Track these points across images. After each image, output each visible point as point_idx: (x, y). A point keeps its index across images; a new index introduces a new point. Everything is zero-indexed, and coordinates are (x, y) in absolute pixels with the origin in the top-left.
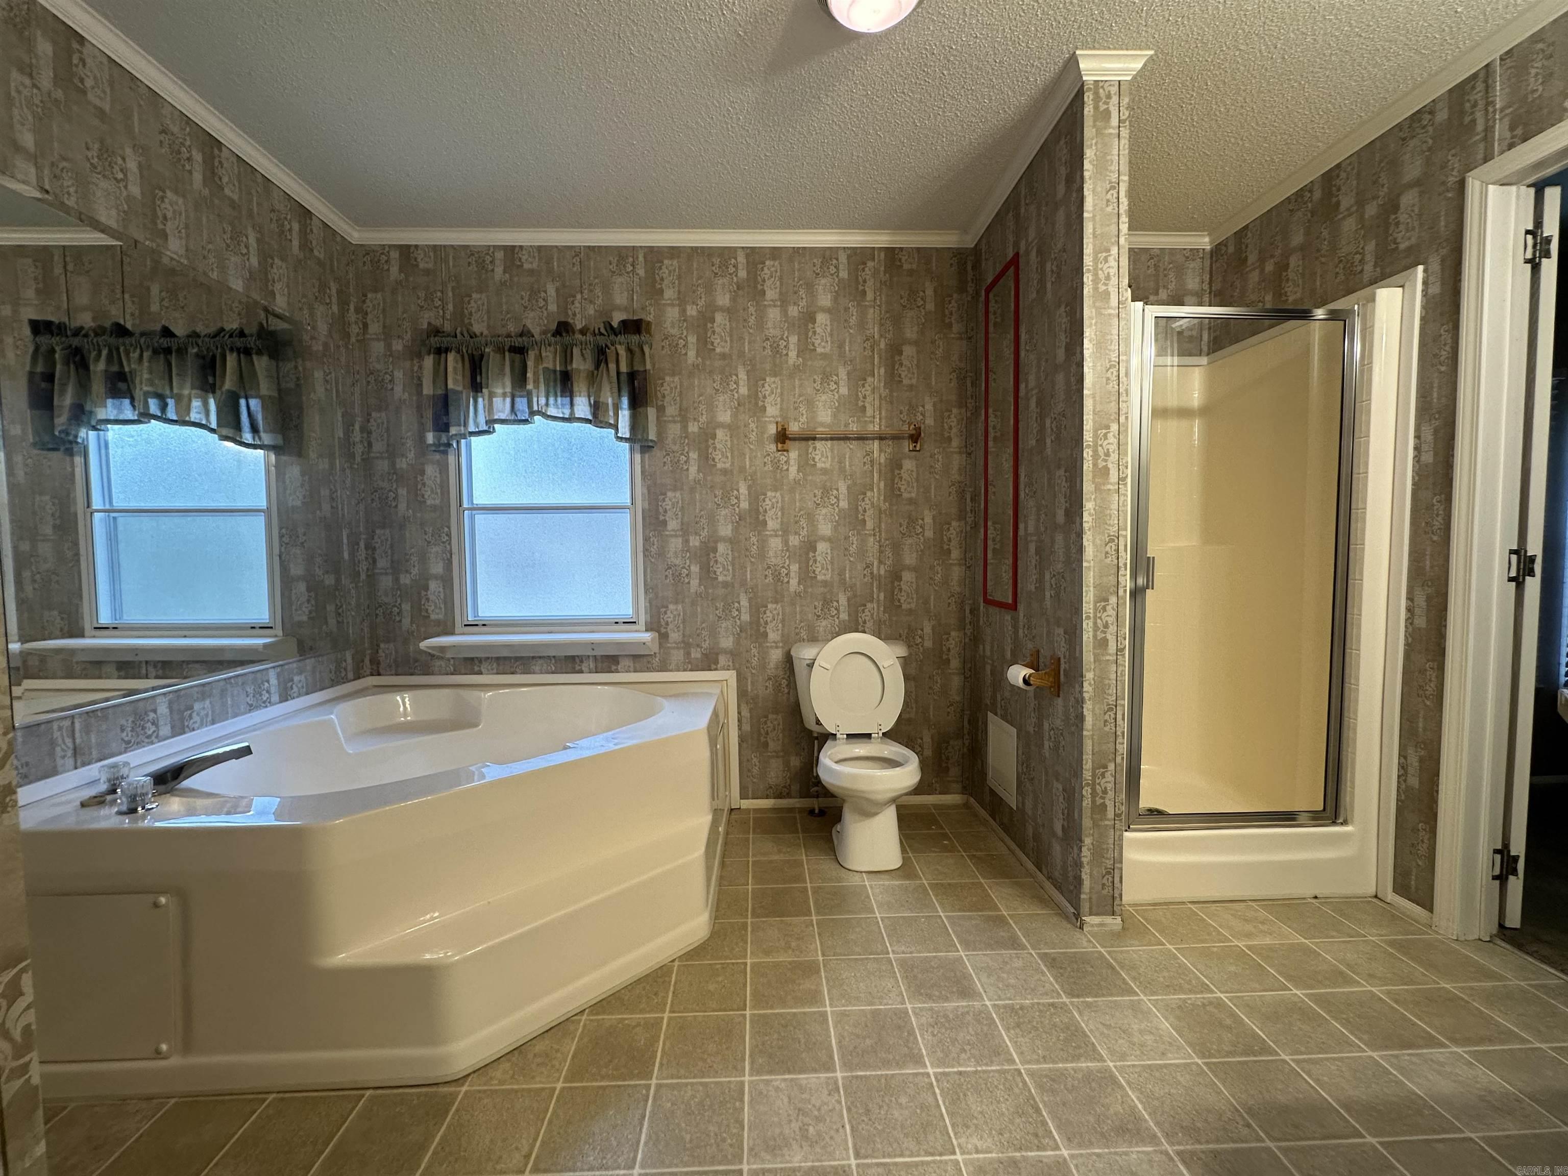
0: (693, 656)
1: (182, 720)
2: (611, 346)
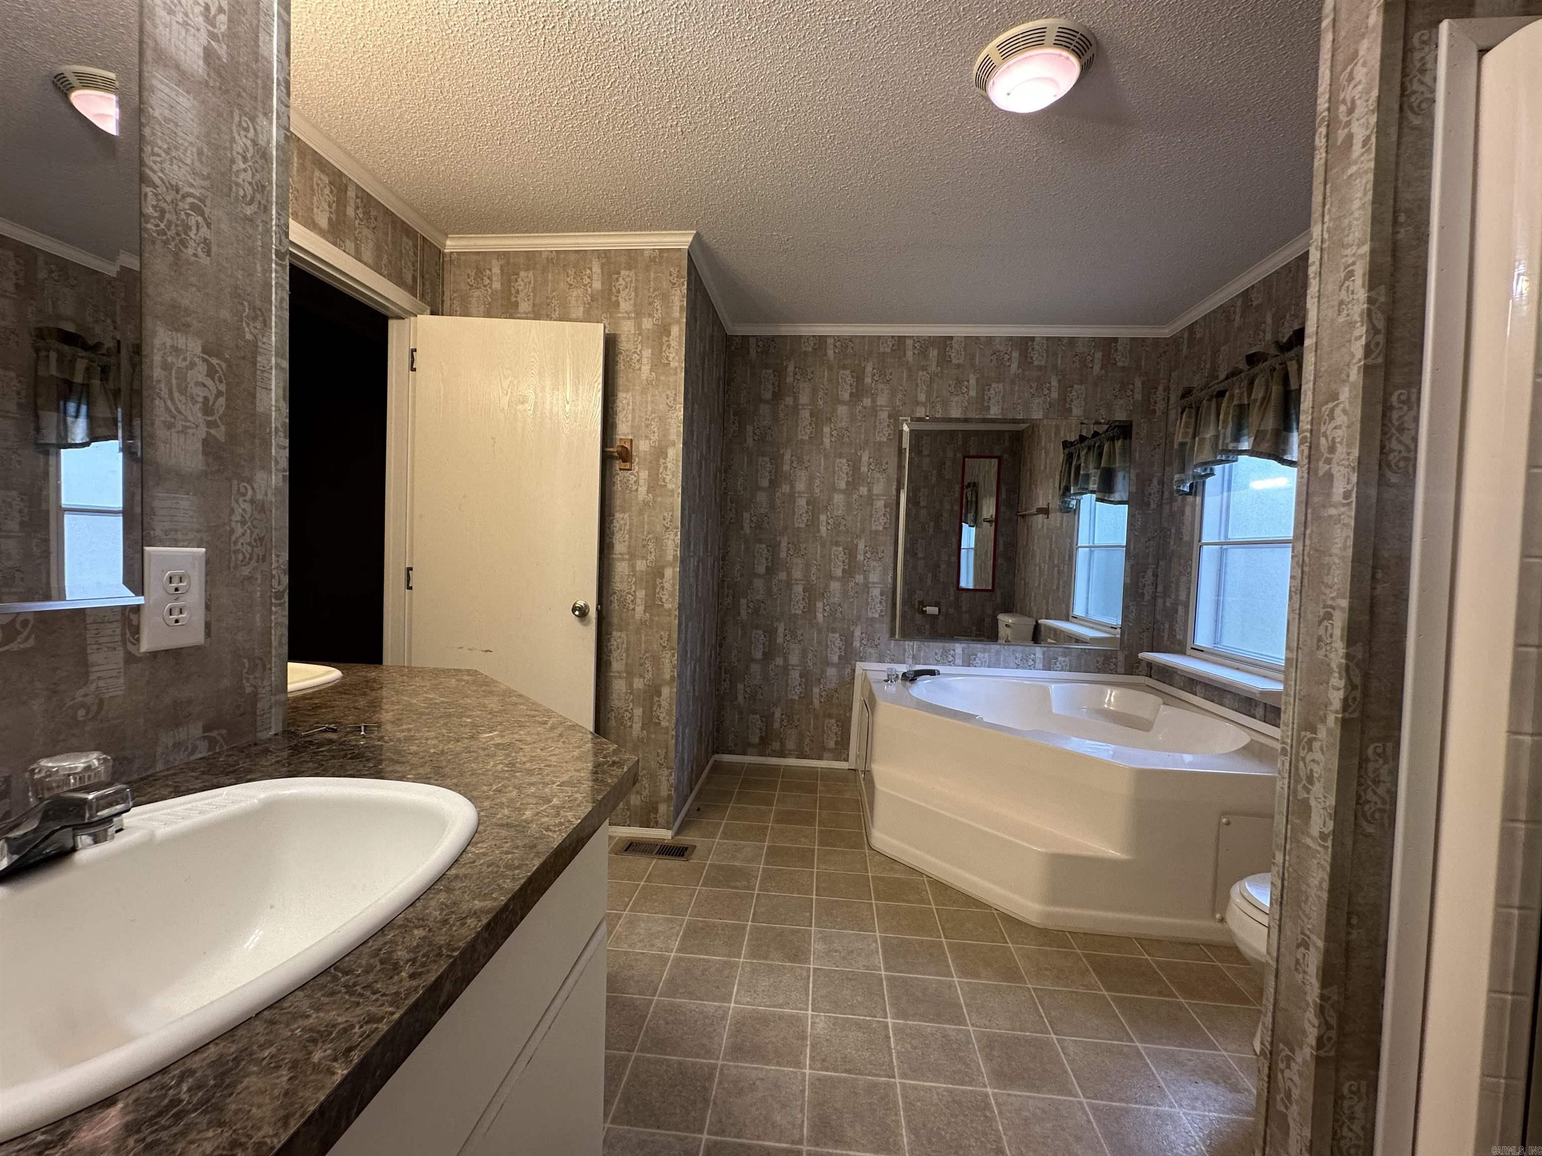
1: (970, 660)
2: (1278, 367)
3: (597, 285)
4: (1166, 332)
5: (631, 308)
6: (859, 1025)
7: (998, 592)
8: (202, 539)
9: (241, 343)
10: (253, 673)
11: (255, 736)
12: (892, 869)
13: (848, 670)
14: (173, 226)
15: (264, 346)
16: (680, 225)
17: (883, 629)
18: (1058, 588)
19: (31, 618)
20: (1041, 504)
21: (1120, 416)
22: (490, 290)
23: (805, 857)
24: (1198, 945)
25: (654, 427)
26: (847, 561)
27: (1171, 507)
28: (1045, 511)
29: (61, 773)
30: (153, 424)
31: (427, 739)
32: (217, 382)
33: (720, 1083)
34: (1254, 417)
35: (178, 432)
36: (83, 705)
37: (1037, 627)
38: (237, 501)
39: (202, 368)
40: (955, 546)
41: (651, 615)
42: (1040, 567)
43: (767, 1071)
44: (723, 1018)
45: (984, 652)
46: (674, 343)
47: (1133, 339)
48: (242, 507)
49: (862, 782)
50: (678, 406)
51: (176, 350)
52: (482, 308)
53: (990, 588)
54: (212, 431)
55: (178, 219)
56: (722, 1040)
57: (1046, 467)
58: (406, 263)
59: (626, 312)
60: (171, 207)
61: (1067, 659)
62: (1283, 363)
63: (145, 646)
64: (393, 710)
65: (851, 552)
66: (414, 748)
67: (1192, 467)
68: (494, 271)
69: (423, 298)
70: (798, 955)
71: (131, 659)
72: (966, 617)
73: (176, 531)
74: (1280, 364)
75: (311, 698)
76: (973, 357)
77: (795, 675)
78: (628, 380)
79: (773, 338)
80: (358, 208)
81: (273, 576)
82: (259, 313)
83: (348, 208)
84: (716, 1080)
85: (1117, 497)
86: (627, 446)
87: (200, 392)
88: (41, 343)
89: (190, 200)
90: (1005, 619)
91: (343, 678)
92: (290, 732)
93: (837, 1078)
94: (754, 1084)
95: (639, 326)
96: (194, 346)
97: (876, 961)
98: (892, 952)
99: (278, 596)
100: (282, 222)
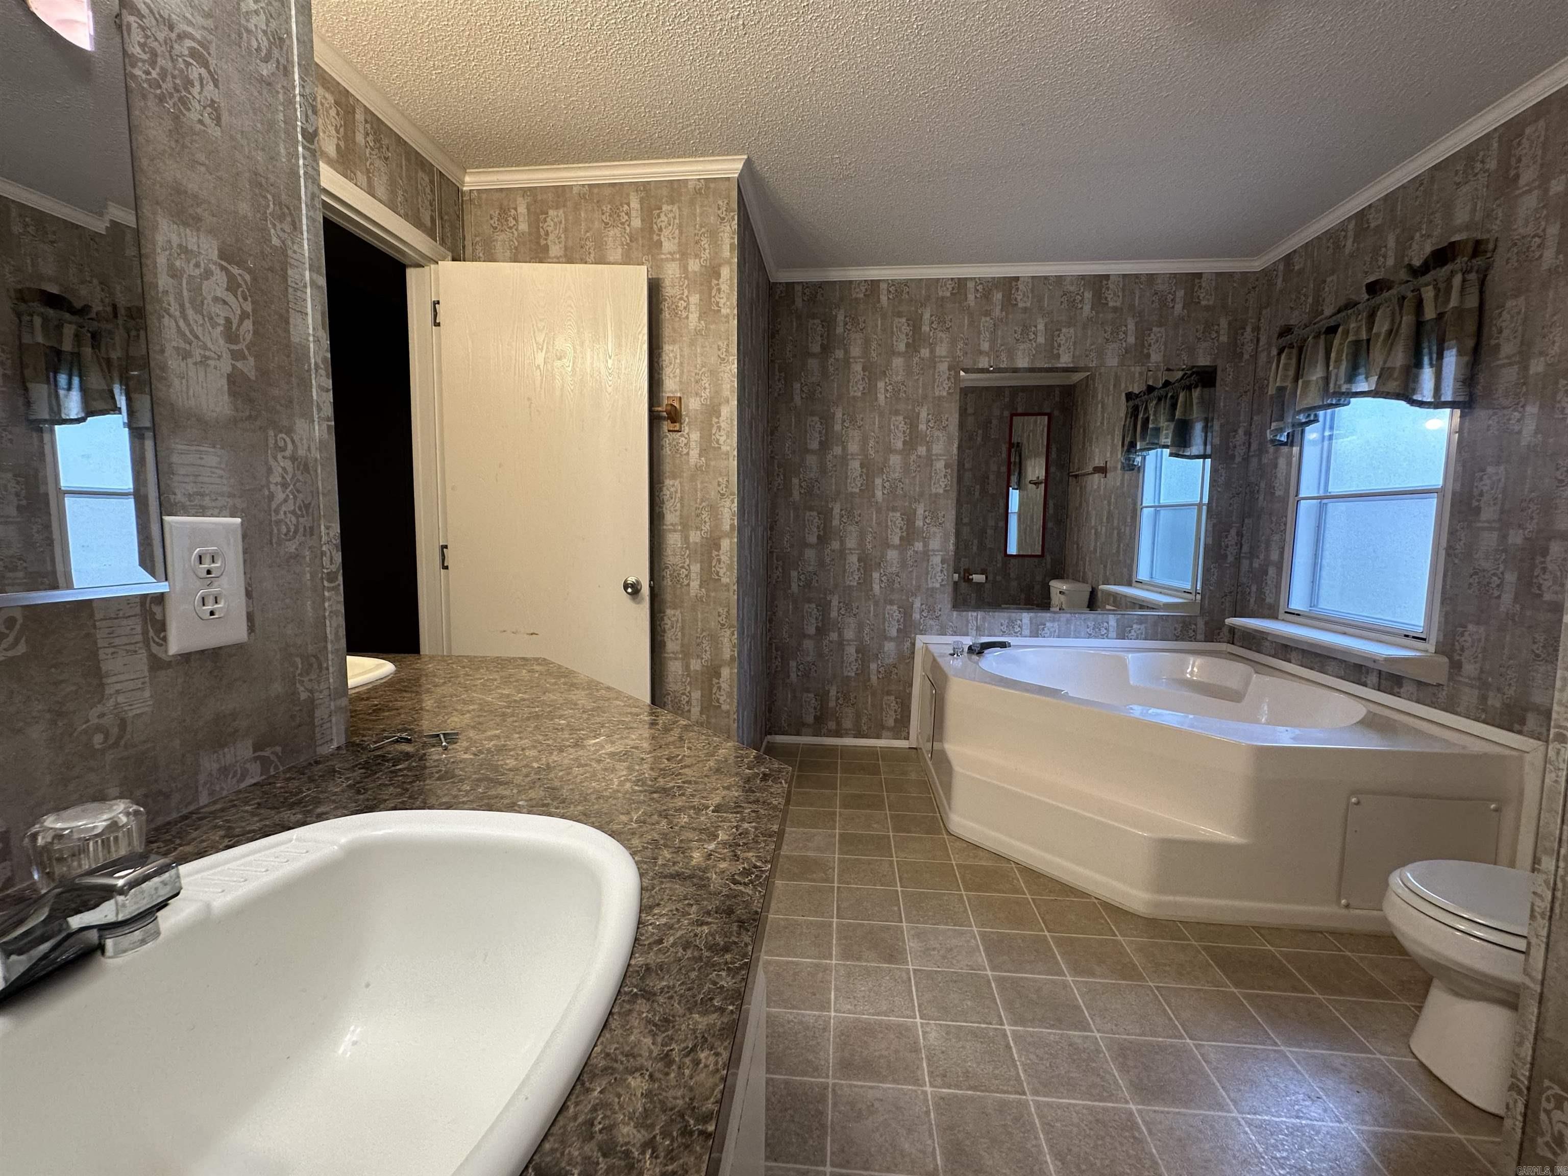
0: (1490, 702)
1: (1038, 630)
2: (1410, 295)
3: (637, 223)
4: (1256, 265)
5: (675, 248)
6: (974, 1033)
7: (1048, 558)
8: (234, 506)
9: (268, 250)
10: (308, 674)
11: (315, 752)
12: (975, 857)
13: (908, 644)
14: (169, 78)
15: (294, 256)
16: (726, 149)
17: (945, 601)
18: (1118, 552)
19: (18, 615)
20: (1098, 462)
21: (1203, 361)
22: (516, 233)
23: (881, 845)
24: (1321, 932)
25: (705, 382)
26: (905, 527)
27: (1260, 460)
28: (1102, 470)
29: (76, 836)
30: (162, 351)
31: (523, 749)
32: (241, 299)
33: (835, 1105)
34: (1377, 355)
35: (195, 364)
36: (99, 729)
37: (1093, 593)
38: (275, 458)
39: (220, 278)
40: (1002, 511)
41: (708, 590)
42: (1096, 530)
43: (885, 1090)
44: (825, 1029)
45: (1053, 621)
46: (724, 287)
47: (1219, 274)
48: (281, 465)
49: (930, 763)
50: (731, 358)
51: (184, 250)
52: (508, 254)
53: (1039, 553)
54: (239, 365)
55: (175, 68)
56: (829, 1055)
57: (1102, 423)
58: (423, 202)
59: (670, 253)
60: (163, 49)
61: (1143, 627)
62: (1417, 290)
63: (174, 647)
64: (469, 712)
65: (909, 519)
66: (511, 763)
67: (1291, 412)
68: (519, 210)
69: (443, 242)
70: (893, 954)
71: (157, 664)
72: (1014, 584)
73: (202, 495)
74: (1413, 291)
75: (368, 699)
76: (1040, 300)
77: (851, 650)
78: (674, 330)
79: (821, 285)
80: (368, 134)
81: (323, 554)
82: (286, 211)
83: (357, 134)
84: (830, 1102)
85: (1196, 449)
86: (676, 404)
87: (220, 312)
88: (23, 307)
89: (188, 43)
90: (1057, 586)
91: (396, 672)
92: (353, 744)
93: (962, 1095)
94: (873, 1105)
95: (684, 268)
96: (209, 249)
97: (980, 960)
98: (995, 946)
99: (331, 577)
100: (308, 91)
